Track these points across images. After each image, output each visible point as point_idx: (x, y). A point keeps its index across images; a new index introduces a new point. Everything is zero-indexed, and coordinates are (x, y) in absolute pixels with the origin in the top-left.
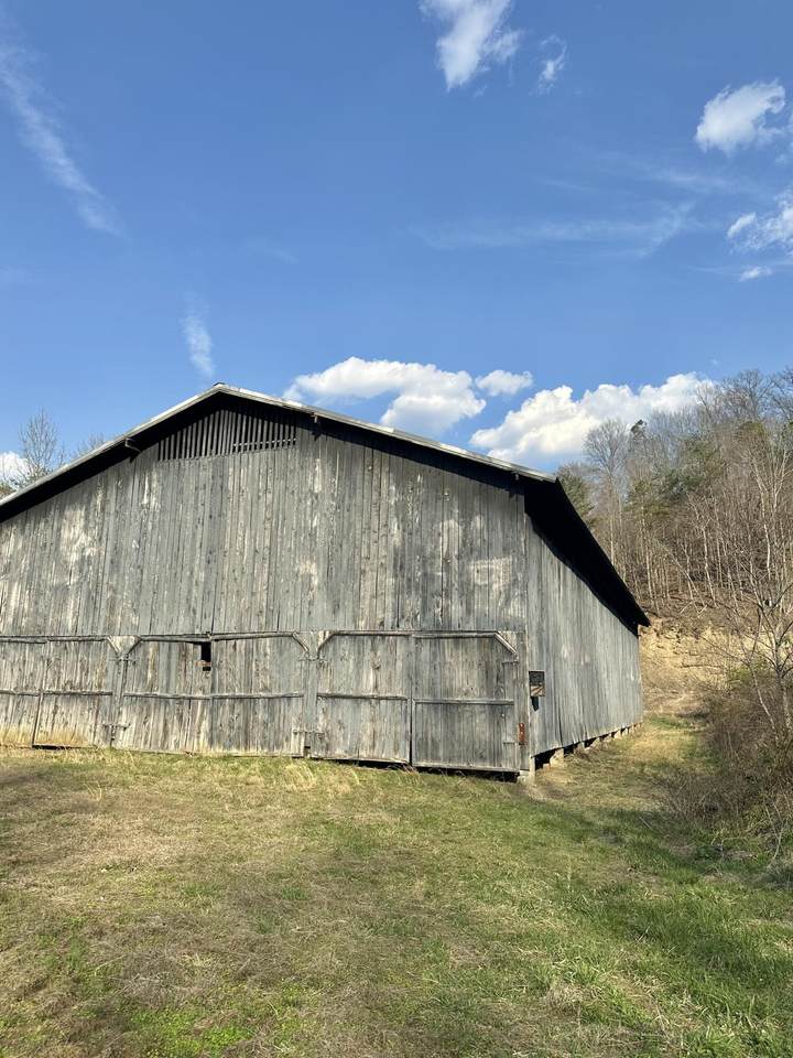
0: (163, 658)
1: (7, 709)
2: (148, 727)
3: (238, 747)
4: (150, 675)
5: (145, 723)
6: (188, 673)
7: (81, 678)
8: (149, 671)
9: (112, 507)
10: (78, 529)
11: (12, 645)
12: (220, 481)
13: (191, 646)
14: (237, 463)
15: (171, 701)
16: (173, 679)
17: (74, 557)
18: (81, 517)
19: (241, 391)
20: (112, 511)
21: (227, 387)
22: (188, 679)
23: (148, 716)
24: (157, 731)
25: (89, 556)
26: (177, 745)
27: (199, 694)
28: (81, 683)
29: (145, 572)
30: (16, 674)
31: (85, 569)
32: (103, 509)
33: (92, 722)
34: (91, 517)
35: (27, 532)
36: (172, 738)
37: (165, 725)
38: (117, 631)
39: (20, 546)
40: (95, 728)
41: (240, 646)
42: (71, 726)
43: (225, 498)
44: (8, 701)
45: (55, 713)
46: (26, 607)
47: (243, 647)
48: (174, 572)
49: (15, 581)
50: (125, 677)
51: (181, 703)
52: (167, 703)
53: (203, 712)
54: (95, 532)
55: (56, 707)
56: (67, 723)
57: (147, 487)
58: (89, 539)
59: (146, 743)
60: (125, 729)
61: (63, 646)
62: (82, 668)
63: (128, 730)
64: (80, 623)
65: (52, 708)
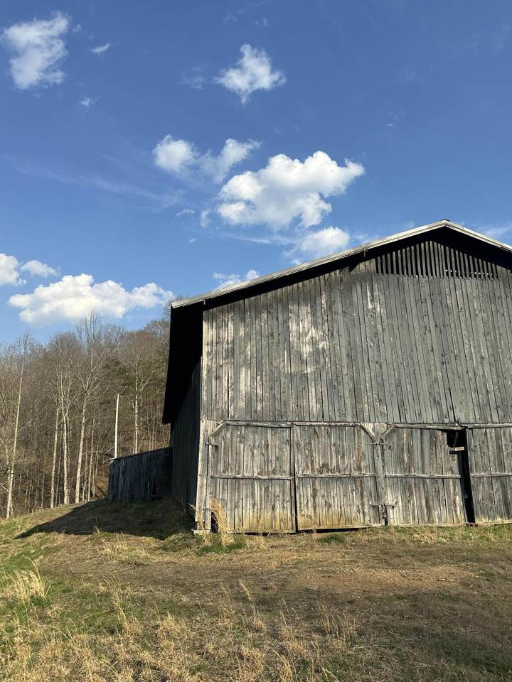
0: (416, 442)
1: (253, 494)
2: (413, 505)
3: (502, 517)
4: (406, 459)
5: (409, 501)
6: (438, 456)
7: (337, 462)
8: (405, 455)
9: (339, 307)
10: (306, 323)
11: (250, 429)
12: (438, 298)
13: (440, 433)
14: (452, 286)
15: (428, 481)
16: (427, 462)
17: (307, 349)
18: (307, 313)
19: (465, 229)
20: (340, 311)
21: (450, 223)
22: (439, 461)
23: (411, 494)
24: (421, 507)
25: (323, 348)
26: (440, 518)
27: (449, 475)
28: (338, 465)
29: (384, 367)
30: (258, 459)
31: (322, 360)
32: (330, 308)
33: (357, 502)
34: (319, 314)
35: (248, 320)
36: (436, 513)
37: (427, 502)
38: (366, 418)
39: (242, 333)
40: (363, 509)
41: (491, 434)
42: (335, 508)
43: (446, 312)
44: (253, 487)
45: (314, 496)
46: (259, 391)
47: (493, 435)
48: (411, 369)
49: (241, 366)
50: (383, 460)
51: (436, 482)
52: (424, 483)
53: (455, 489)
54: (326, 327)
55: (314, 490)
56: (330, 506)
57: (369, 294)
58: (320, 333)
59: (414, 519)
60: (393, 507)
61: (311, 430)
62: (337, 452)
63: (396, 509)
64: (326, 410)
65: (310, 492)
